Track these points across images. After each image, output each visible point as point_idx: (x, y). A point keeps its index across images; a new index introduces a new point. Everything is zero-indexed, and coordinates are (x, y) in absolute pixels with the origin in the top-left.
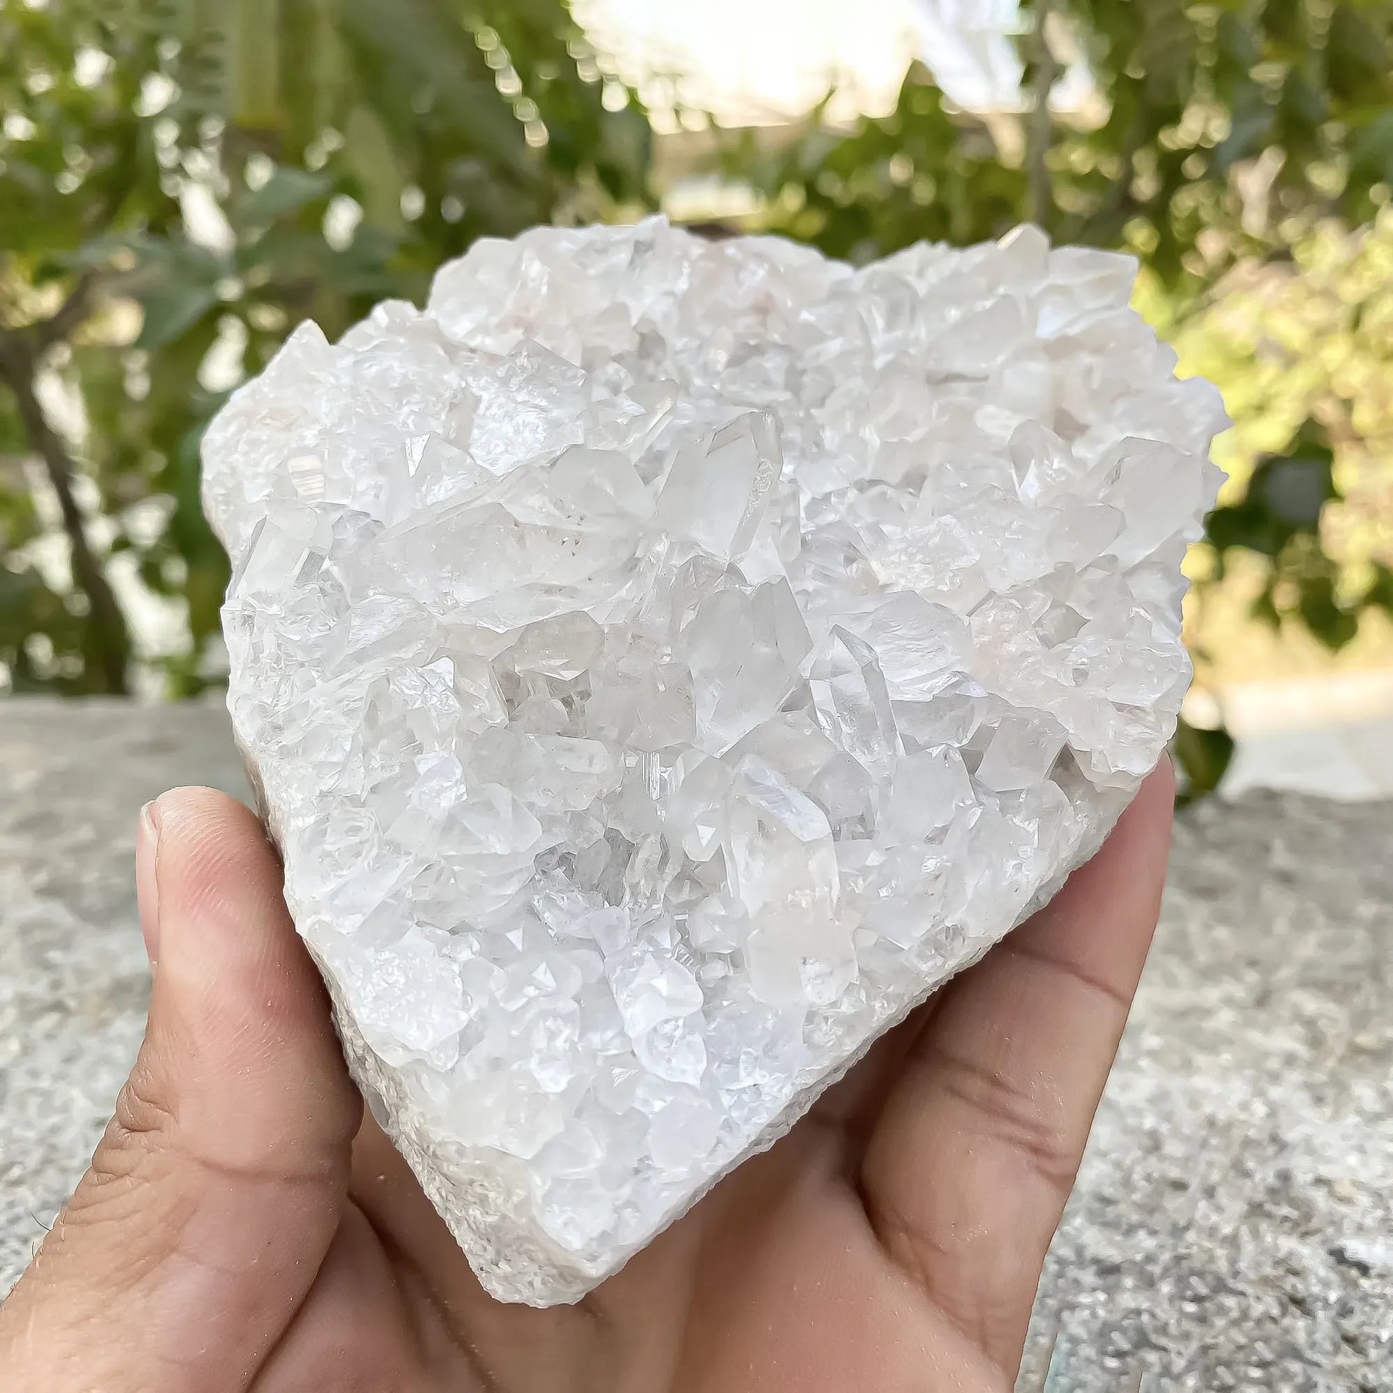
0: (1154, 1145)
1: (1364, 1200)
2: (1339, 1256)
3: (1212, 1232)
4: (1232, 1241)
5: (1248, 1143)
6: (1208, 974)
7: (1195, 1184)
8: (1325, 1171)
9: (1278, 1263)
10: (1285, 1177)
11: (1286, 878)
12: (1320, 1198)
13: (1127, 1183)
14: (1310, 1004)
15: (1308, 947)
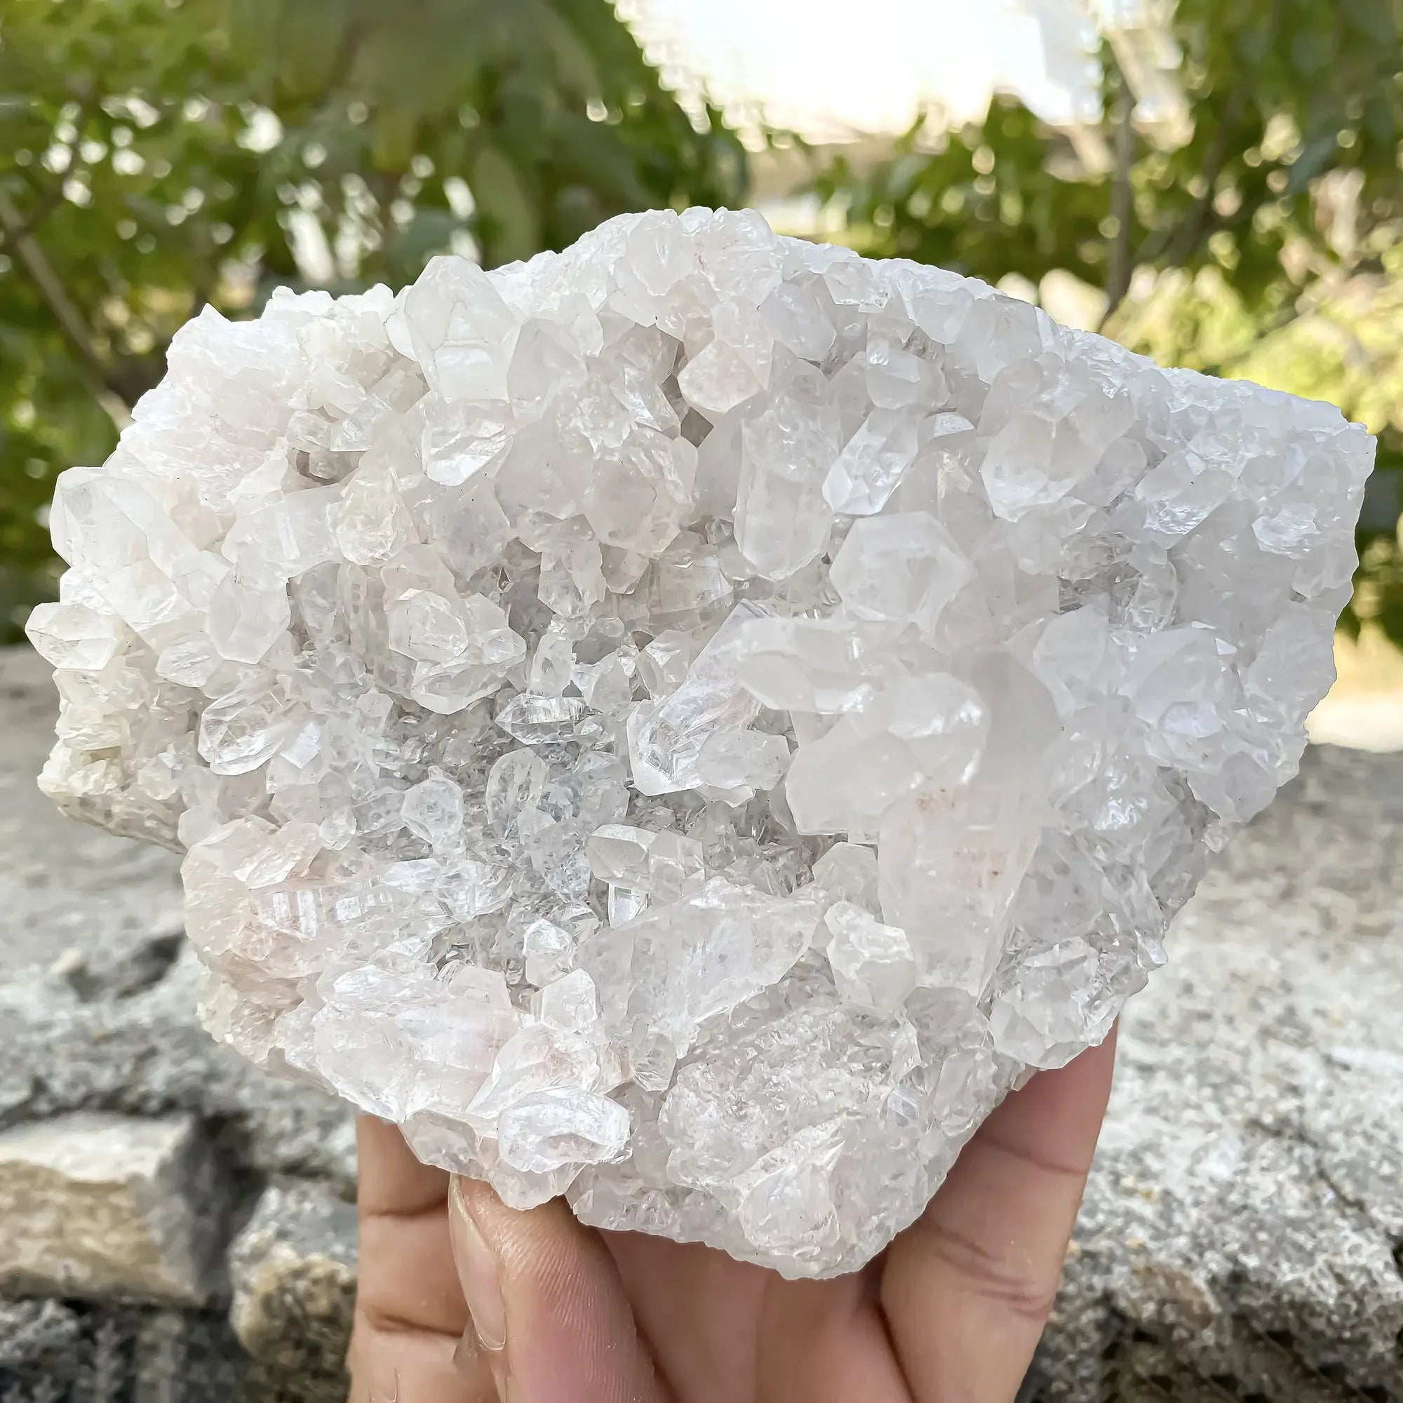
0: (1188, 989)
1: (1353, 1025)
2: (1328, 1061)
3: (1229, 1047)
4: (1245, 1054)
5: (1262, 989)
6: (1242, 878)
7: (1218, 1014)
8: (1321, 1004)
9: (1279, 1065)
10: (1291, 1011)
11: (1317, 809)
12: (1318, 1025)
13: (1163, 1014)
14: (1326, 897)
15: (1331, 858)
